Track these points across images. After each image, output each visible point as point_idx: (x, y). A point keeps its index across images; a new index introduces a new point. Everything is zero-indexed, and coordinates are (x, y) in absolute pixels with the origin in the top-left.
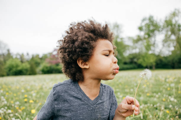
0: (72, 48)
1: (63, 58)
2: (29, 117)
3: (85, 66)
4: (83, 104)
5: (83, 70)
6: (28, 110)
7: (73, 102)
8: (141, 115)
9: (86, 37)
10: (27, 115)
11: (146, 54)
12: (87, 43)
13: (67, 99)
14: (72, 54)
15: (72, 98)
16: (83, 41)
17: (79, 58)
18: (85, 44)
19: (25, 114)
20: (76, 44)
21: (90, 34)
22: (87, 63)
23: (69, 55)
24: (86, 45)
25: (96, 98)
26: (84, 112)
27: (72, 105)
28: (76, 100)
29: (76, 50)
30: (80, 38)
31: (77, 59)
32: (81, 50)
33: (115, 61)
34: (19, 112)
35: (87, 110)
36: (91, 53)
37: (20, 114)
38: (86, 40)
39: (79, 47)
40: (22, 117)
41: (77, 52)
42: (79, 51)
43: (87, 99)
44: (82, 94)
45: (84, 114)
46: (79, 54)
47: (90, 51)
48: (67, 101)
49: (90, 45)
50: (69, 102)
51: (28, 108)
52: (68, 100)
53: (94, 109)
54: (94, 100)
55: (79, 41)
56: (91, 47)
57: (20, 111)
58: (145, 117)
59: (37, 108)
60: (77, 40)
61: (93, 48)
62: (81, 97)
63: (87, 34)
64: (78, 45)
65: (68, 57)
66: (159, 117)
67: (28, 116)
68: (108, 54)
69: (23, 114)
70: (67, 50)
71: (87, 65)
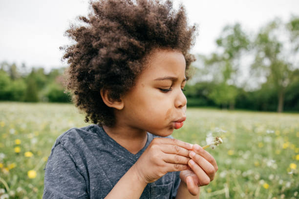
2: (23, 186)
6: (21, 171)
8: (226, 191)
10: (18, 180)
19: (15, 178)
34: (3, 173)
37: (5, 178)
40: (9, 185)
44: (111, 145)
51: (22, 167)
57: (6, 171)
58: (232, 194)
59: (38, 166)
66: (254, 196)
67: (22, 182)
69: (12, 178)
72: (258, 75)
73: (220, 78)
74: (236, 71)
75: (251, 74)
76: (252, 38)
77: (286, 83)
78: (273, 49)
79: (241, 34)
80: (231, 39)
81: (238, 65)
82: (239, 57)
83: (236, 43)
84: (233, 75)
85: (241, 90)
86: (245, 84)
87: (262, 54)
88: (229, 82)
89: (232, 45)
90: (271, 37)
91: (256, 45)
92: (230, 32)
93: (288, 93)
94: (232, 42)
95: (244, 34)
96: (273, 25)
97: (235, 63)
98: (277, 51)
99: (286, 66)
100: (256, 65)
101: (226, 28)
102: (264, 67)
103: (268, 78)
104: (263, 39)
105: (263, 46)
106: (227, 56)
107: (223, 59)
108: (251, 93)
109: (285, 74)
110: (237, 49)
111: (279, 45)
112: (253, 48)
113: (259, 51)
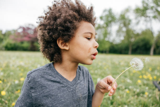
0: (53, 25)
1: (43, 35)
3: (65, 47)
4: (62, 86)
5: (62, 51)
7: (51, 86)
9: (70, 15)
11: (103, 40)
12: (71, 22)
13: (44, 84)
14: (52, 31)
15: (49, 83)
16: (66, 19)
17: (60, 38)
18: (68, 22)
20: (59, 21)
21: (74, 13)
22: (67, 44)
23: (49, 33)
24: (69, 24)
25: (74, 79)
26: (65, 94)
27: (51, 90)
28: (55, 84)
29: (57, 28)
30: (64, 15)
31: (58, 38)
32: (63, 28)
33: (96, 46)
35: (67, 91)
36: (73, 33)
38: (69, 18)
39: (61, 25)
41: (58, 30)
42: (61, 30)
43: (65, 81)
44: (59, 77)
45: (65, 96)
46: (60, 33)
47: (72, 31)
48: (44, 86)
49: (74, 25)
50: (47, 86)
52: (46, 85)
53: (75, 89)
54: (73, 81)
55: (62, 18)
56: (74, 27)
60: (59, 17)
61: (75, 28)
62: (59, 80)
63: (71, 12)
64: (60, 23)
65: (47, 35)
68: (90, 38)
70: (48, 27)
71: (67, 46)
72: (120, 36)
73: (102, 37)
74: (110, 34)
75: (117, 35)
76: (117, 17)
77: (133, 40)
78: (127, 22)
79: (112, 14)
80: (107, 16)
81: (111, 30)
82: (111, 26)
83: (110, 19)
84: (108, 36)
85: (112, 43)
86: (114, 40)
87: (122, 25)
88: (106, 39)
89: (108, 20)
90: (126, 16)
91: (119, 20)
92: (107, 13)
93: (133, 45)
94: (108, 18)
95: (113, 14)
96: (127, 10)
97: (109, 29)
98: (129, 24)
99: (133, 32)
100: (119, 31)
101: (105, 11)
102: (123, 32)
103: (125, 37)
104: (123, 17)
105: (123, 21)
106: (105, 26)
107: (103, 27)
108: (117, 45)
109: (132, 35)
110: (110, 22)
111: (130, 21)
112: (118, 21)
113: (121, 24)
